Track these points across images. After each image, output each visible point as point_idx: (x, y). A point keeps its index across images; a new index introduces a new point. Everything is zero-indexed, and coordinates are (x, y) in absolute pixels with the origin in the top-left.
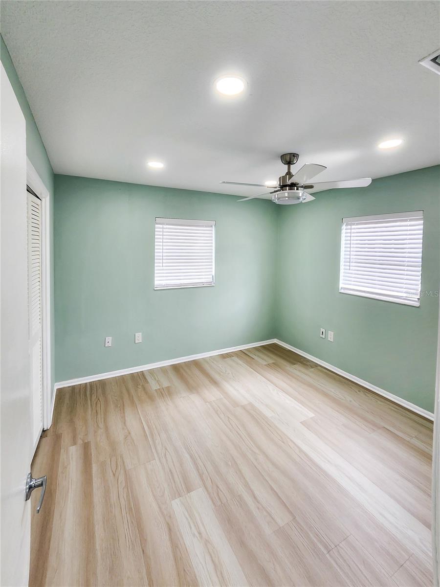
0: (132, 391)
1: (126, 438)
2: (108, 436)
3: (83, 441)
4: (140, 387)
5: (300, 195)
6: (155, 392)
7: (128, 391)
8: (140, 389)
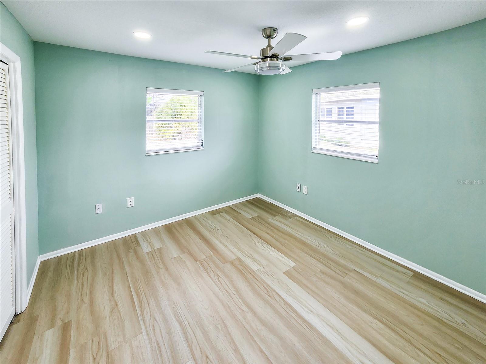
0: (123, 256)
1: (112, 312)
2: (92, 312)
3: (63, 321)
4: (131, 251)
5: (280, 66)
6: (146, 254)
7: (119, 256)
8: (132, 253)
